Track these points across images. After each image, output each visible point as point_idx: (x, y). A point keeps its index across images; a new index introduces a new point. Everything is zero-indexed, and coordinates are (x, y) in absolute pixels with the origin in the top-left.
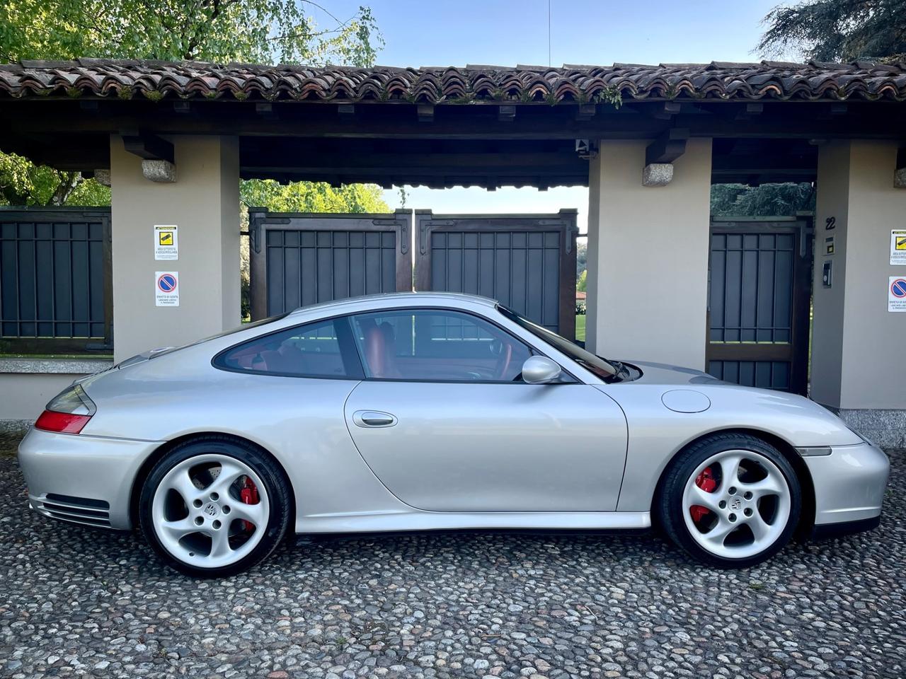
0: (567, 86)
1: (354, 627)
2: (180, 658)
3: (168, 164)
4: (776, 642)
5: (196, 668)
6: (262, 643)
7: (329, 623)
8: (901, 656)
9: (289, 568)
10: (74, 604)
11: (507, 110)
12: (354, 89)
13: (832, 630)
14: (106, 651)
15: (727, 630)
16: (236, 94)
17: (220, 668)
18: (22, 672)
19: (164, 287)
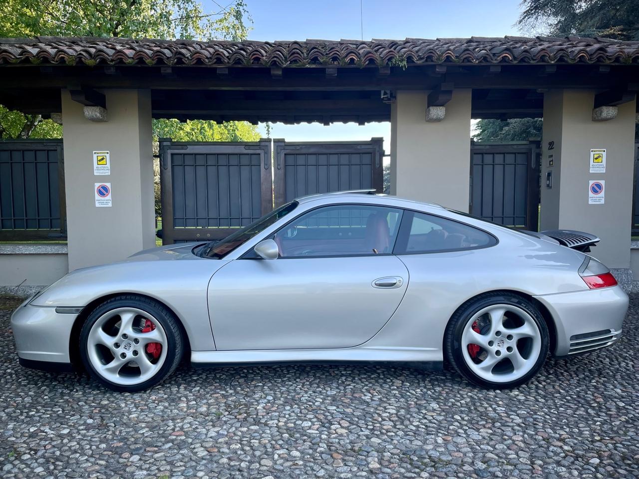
0: (370, 55)
1: (228, 406)
2: (115, 426)
3: (102, 109)
4: (492, 408)
5: (126, 431)
6: (168, 416)
7: (212, 404)
8: (569, 415)
9: (187, 373)
10: (45, 397)
11: (331, 71)
12: (227, 57)
13: (528, 401)
14: (67, 424)
15: (462, 402)
16: (147, 61)
17: (141, 431)
18: (14, 436)
19: (101, 193)
